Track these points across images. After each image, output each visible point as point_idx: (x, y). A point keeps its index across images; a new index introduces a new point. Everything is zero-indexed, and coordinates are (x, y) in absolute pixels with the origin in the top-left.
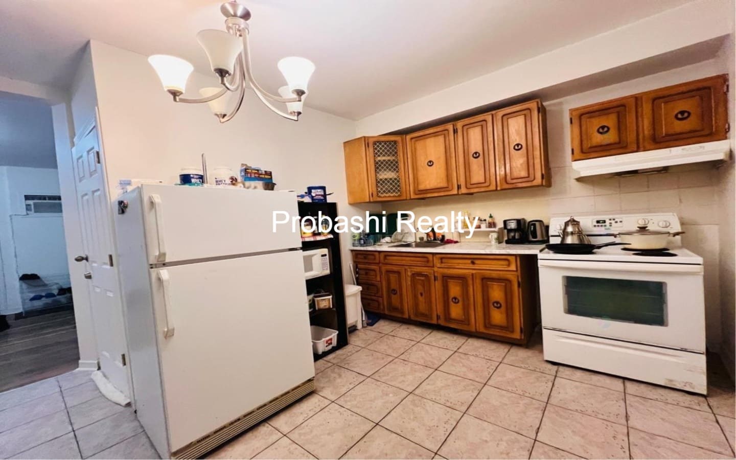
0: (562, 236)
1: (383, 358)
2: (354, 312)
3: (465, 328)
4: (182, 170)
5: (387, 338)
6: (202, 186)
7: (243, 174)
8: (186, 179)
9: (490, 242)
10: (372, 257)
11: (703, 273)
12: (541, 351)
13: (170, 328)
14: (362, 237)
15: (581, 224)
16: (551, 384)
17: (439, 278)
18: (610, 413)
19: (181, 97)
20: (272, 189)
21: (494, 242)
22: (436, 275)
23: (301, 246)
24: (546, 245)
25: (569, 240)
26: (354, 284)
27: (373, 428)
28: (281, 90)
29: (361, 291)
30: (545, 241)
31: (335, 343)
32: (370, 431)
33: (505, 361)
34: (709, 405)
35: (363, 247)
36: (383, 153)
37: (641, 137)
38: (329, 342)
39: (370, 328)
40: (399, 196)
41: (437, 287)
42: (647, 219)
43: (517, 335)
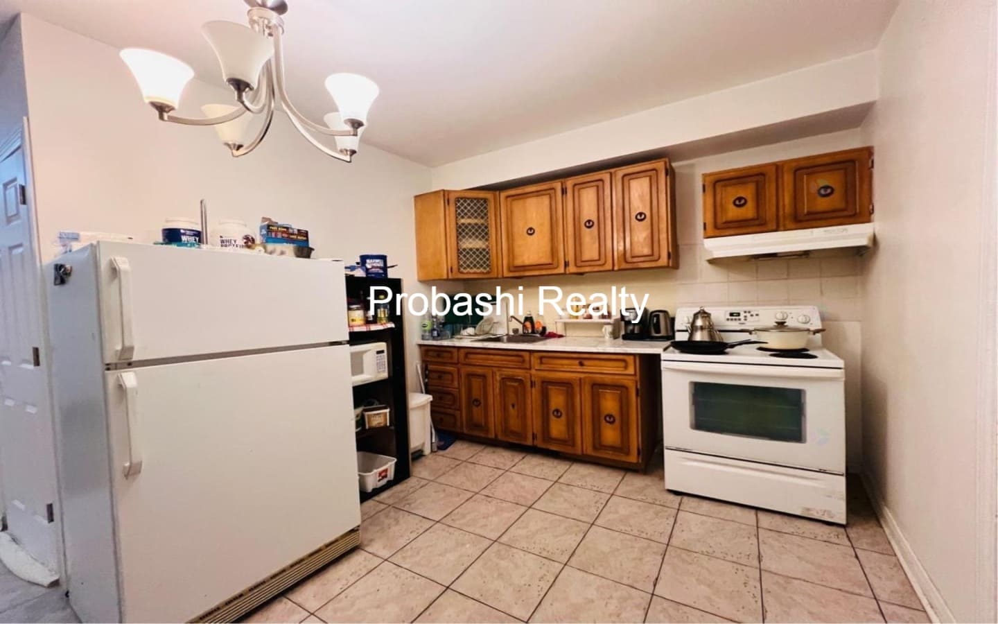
0: (690, 331)
1: (459, 495)
2: (420, 430)
3: (569, 450)
4: (167, 221)
5: (466, 467)
6: (199, 248)
7: (264, 232)
8: (172, 236)
9: (604, 337)
10: (449, 355)
11: (844, 379)
12: (662, 478)
13: (135, 460)
14: (435, 327)
15: (712, 317)
16: (673, 520)
17: (536, 383)
18: (740, 553)
19: (171, 113)
20: (308, 256)
21: (607, 337)
22: (533, 379)
23: (347, 338)
24: (672, 343)
25: (698, 337)
26: (422, 392)
27: (442, 594)
28: (329, 118)
29: (431, 402)
30: (670, 337)
31: (391, 475)
32: (438, 597)
33: (618, 492)
34: (848, 536)
35: (437, 340)
36: (469, 214)
37: (781, 213)
38: (383, 475)
39: (441, 452)
40: (488, 273)
41: (534, 395)
42: (786, 313)
43: (633, 458)
